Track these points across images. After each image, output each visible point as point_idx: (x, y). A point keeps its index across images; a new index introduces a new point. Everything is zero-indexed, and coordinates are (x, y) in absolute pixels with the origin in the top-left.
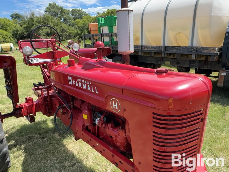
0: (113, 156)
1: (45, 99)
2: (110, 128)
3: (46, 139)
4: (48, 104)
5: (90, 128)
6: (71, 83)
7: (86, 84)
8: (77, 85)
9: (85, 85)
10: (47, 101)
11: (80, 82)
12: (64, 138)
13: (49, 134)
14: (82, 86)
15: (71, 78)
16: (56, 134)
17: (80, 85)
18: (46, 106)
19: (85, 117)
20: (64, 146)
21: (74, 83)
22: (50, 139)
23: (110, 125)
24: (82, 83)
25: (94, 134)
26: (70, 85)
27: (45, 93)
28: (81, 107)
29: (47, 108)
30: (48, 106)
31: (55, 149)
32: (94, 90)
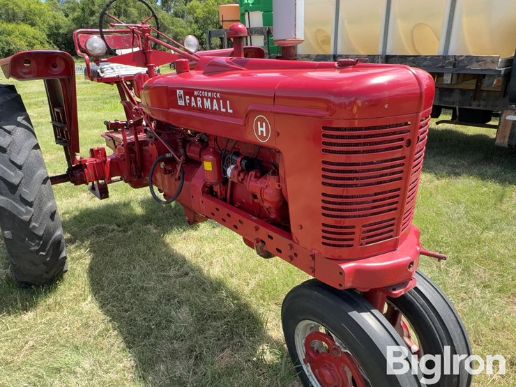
0: (257, 229)
1: (129, 147)
2: (253, 178)
3: (130, 232)
4: (135, 157)
5: (217, 189)
6: (181, 103)
7: (209, 98)
8: (193, 104)
9: (209, 100)
10: (134, 152)
11: (199, 96)
12: (166, 231)
13: (136, 224)
14: (203, 103)
15: (182, 92)
16: (149, 226)
17: (199, 103)
18: (131, 161)
19: (208, 166)
20: (166, 245)
21: (188, 101)
22: (139, 233)
23: (253, 173)
24: (202, 98)
25: (224, 200)
26: (180, 107)
27: (131, 138)
28: (200, 156)
29: (133, 165)
30: (135, 162)
31: (149, 249)
32: (225, 107)
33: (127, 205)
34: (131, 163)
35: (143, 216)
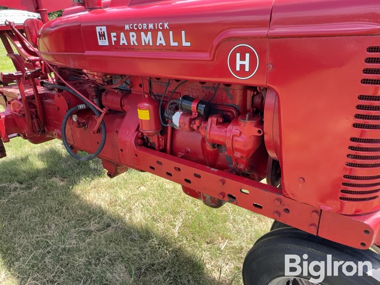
0: (224, 183)
1: (29, 101)
2: (214, 125)
3: (35, 189)
4: (36, 112)
5: (153, 140)
6: (103, 42)
7: (151, 30)
8: (123, 41)
9: (150, 33)
10: (35, 107)
11: (133, 30)
13: (40, 179)
14: (139, 39)
16: (54, 179)
17: (133, 40)
18: (32, 116)
19: (144, 114)
20: (77, 197)
21: (114, 39)
22: (45, 188)
23: (215, 119)
24: (138, 32)
25: (164, 150)
26: (102, 48)
27: (29, 91)
28: (122, 106)
29: (35, 121)
30: (37, 117)
31: (61, 204)
32: (177, 38)
33: (25, 160)
34: (32, 118)
35: (45, 170)
